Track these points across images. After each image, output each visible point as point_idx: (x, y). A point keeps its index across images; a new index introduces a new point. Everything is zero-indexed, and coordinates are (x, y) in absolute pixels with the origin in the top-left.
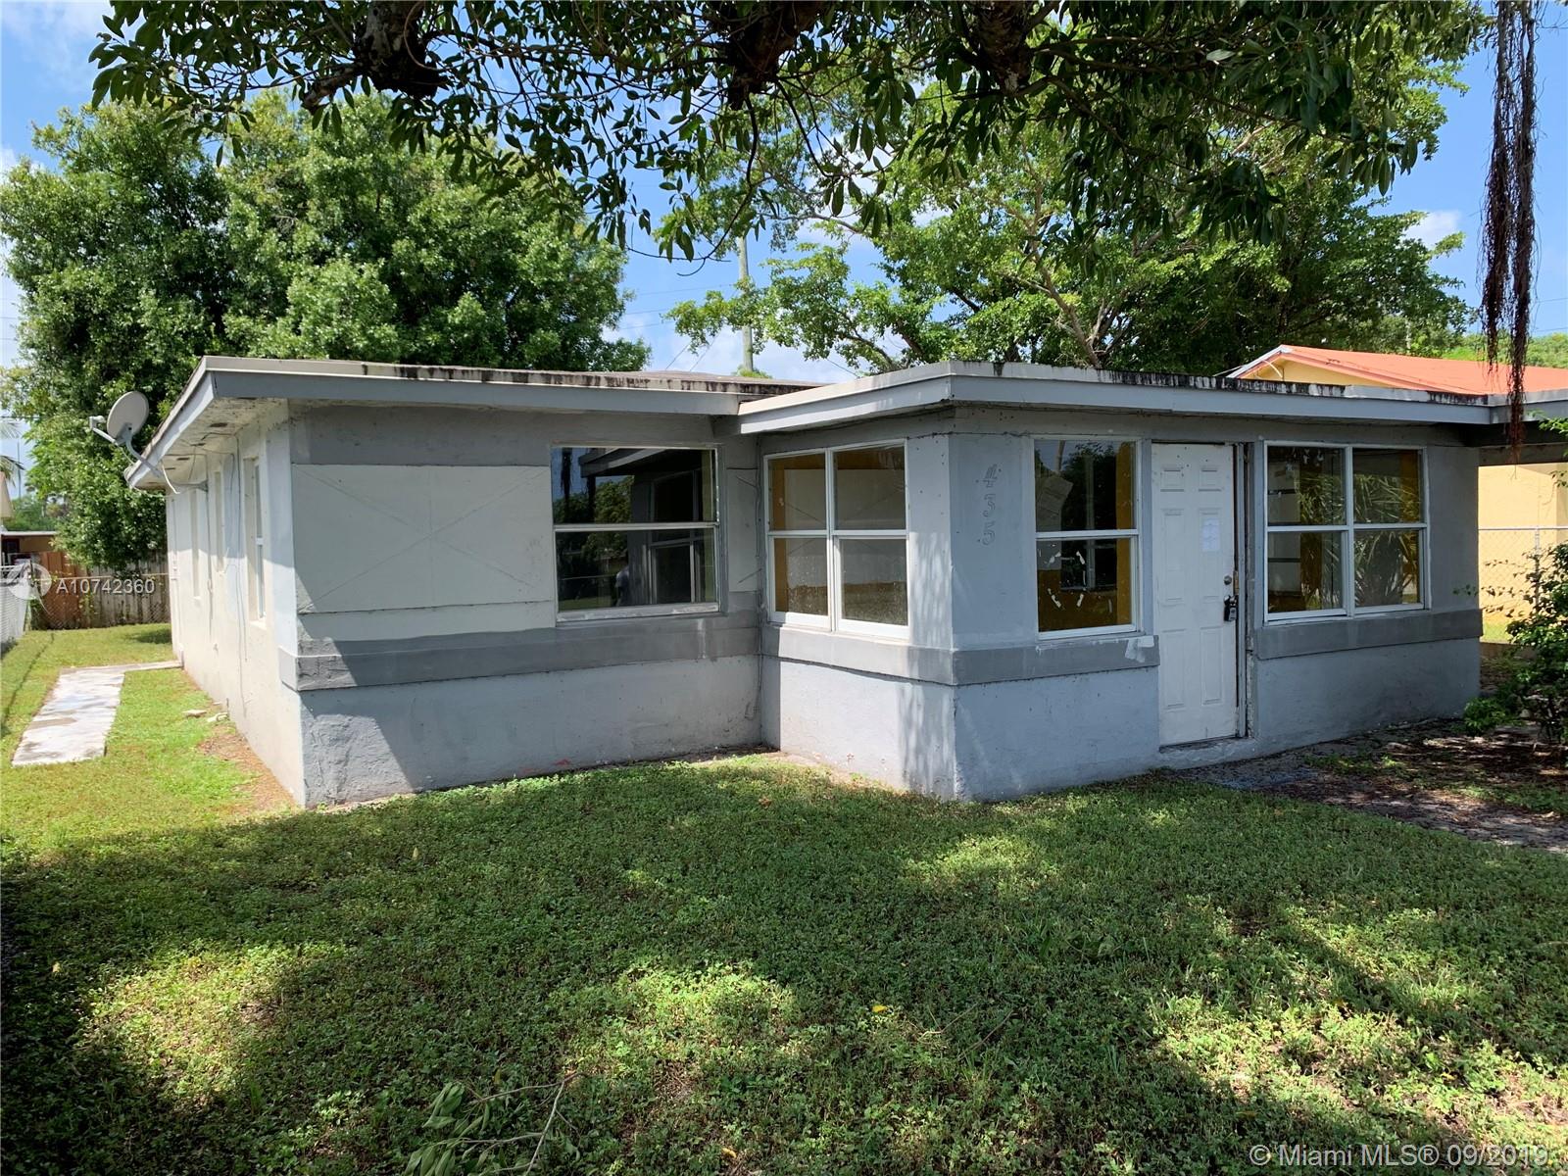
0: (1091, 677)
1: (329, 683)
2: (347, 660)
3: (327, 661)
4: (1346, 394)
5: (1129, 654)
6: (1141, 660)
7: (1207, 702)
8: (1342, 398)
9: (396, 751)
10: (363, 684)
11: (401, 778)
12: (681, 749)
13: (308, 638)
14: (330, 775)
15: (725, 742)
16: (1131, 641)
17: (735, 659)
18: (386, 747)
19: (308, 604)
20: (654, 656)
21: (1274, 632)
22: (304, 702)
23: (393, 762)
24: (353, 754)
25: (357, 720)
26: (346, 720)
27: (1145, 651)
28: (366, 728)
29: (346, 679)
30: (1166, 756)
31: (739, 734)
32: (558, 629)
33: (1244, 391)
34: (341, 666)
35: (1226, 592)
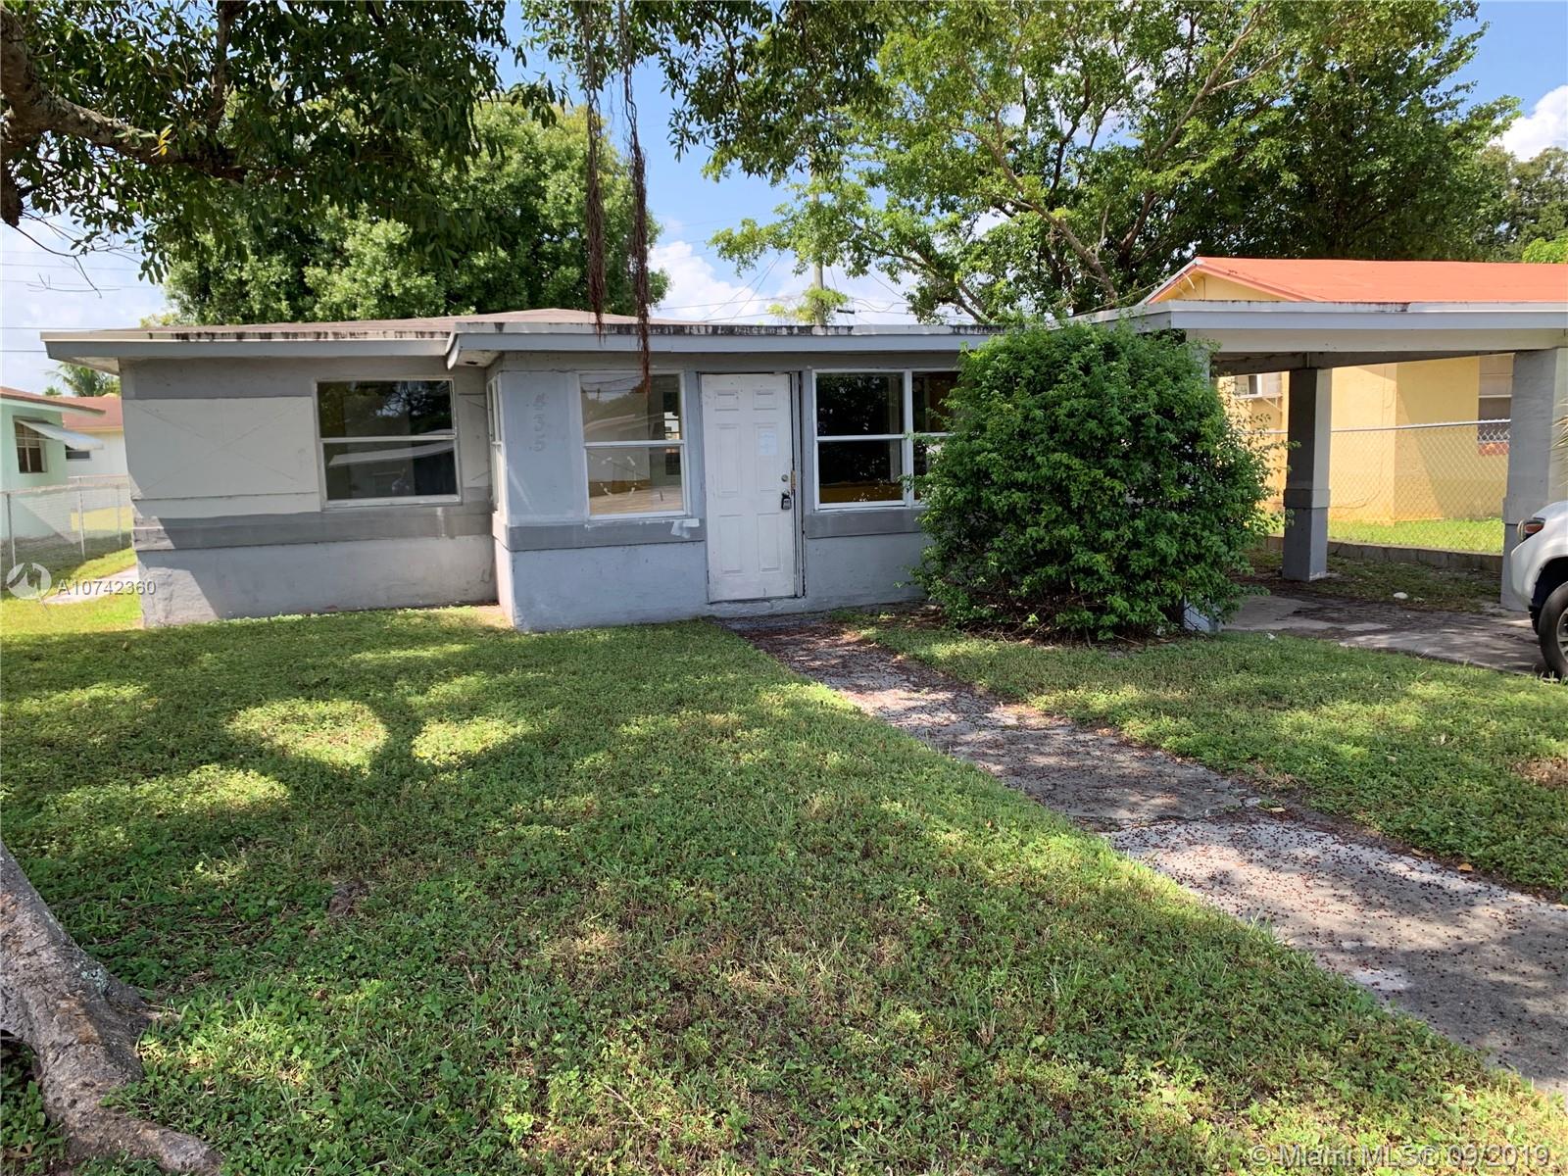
0: (641, 548)
1: (157, 546)
2: (166, 531)
3: (152, 532)
4: (853, 333)
5: (675, 531)
6: (686, 536)
7: (765, 570)
8: (850, 335)
9: (207, 593)
10: (179, 548)
11: (211, 612)
12: (427, 602)
13: (140, 516)
14: (160, 606)
15: (465, 598)
16: (677, 523)
17: (470, 538)
18: (198, 590)
19: (138, 494)
20: (404, 534)
21: (823, 518)
22: (140, 558)
23: (204, 601)
24: (175, 594)
25: (177, 572)
26: (169, 571)
27: (690, 529)
28: (184, 579)
29: (167, 544)
30: (714, 607)
31: (477, 592)
32: (322, 514)
33: (741, 334)
34: (163, 535)
35: (786, 487)
